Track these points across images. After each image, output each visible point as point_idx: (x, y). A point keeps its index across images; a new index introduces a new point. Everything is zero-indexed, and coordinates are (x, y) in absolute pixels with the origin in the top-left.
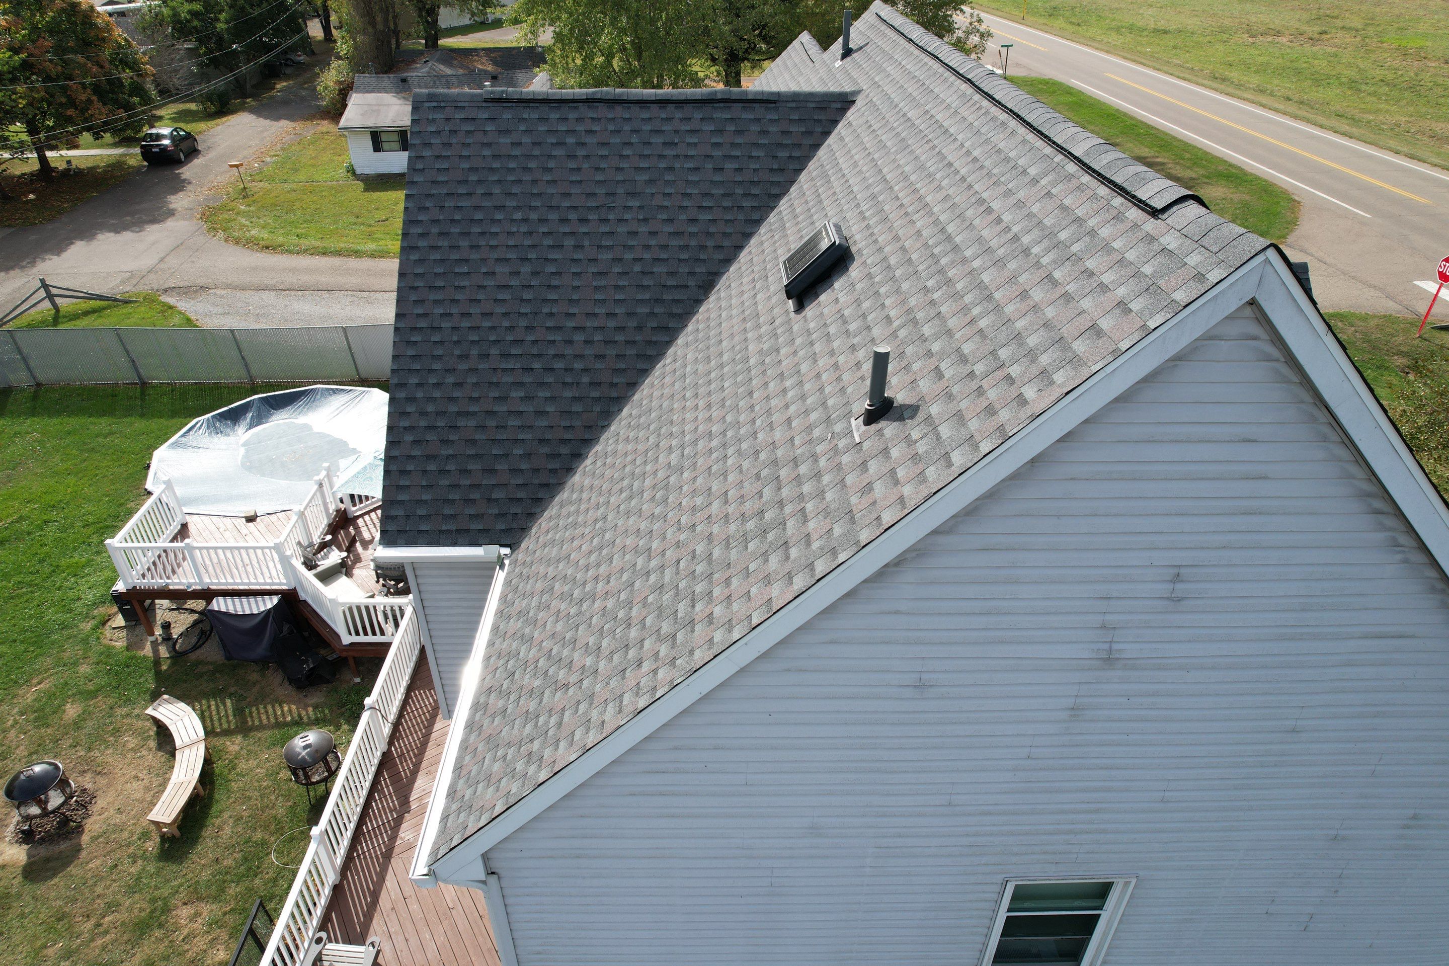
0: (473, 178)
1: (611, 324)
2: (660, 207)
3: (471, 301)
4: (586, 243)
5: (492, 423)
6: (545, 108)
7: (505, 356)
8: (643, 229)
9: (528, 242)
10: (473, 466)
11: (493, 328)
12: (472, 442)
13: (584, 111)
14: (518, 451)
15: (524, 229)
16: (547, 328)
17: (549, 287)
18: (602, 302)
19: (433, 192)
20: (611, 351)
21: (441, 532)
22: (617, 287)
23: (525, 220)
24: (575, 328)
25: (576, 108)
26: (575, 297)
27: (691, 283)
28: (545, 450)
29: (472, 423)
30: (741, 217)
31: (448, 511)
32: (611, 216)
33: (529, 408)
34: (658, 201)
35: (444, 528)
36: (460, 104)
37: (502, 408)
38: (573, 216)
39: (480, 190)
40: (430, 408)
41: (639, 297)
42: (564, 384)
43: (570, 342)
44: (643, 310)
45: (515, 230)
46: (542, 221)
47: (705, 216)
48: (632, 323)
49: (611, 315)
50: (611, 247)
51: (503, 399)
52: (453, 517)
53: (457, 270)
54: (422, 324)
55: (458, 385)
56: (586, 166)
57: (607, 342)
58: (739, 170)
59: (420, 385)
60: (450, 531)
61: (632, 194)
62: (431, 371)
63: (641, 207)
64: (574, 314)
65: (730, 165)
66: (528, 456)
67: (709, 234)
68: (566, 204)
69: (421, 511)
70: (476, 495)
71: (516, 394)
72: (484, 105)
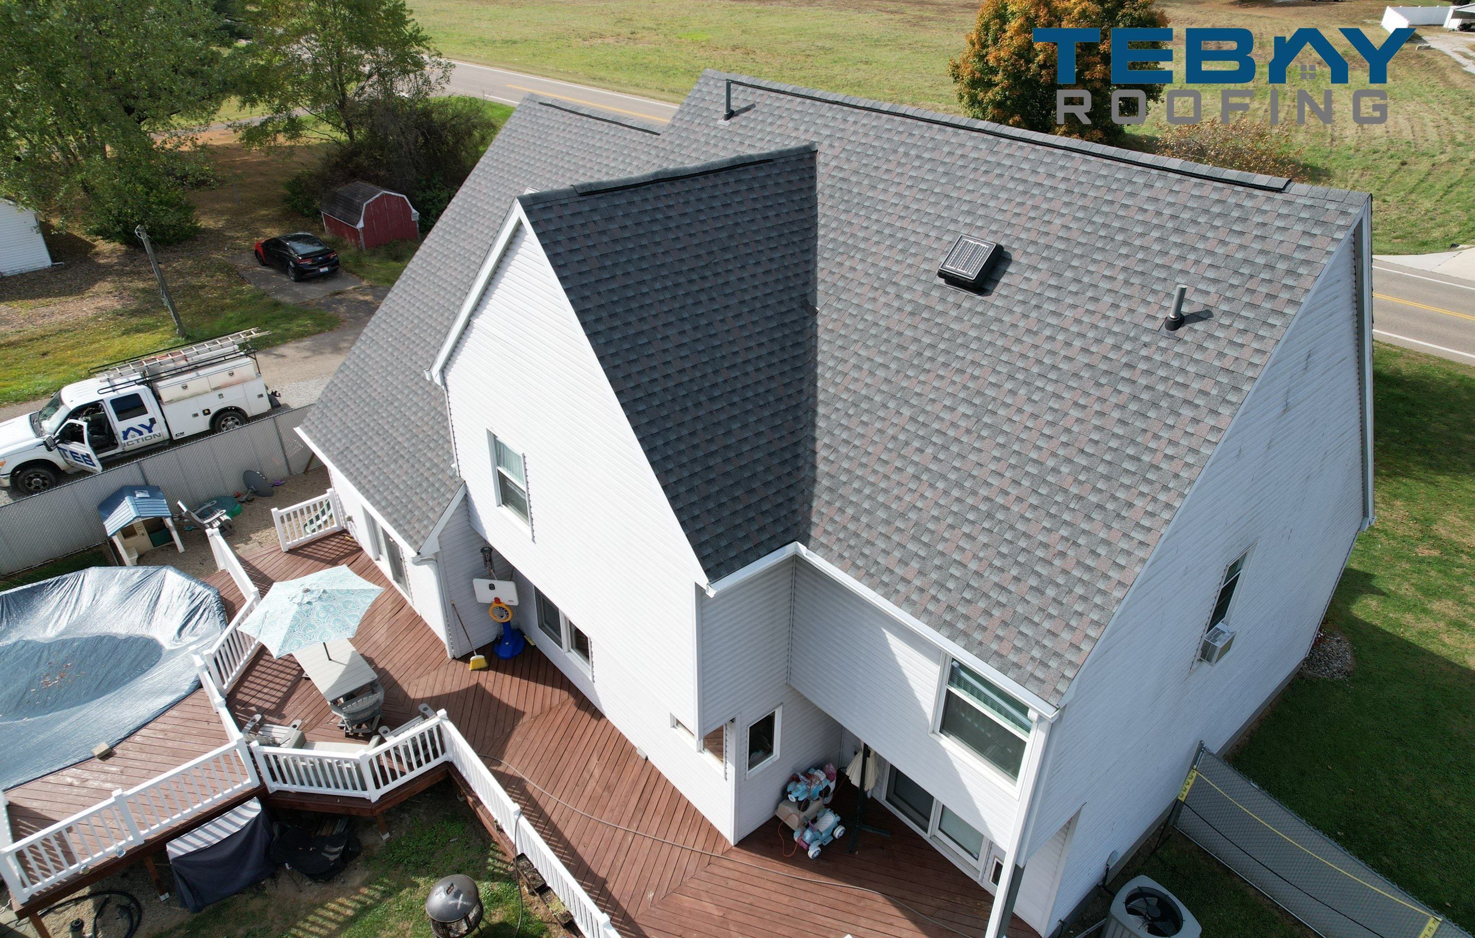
0: (608, 263)
1: (764, 351)
2: (747, 254)
3: (664, 364)
4: (715, 295)
5: (732, 454)
6: (627, 193)
7: (712, 399)
8: (746, 274)
9: (677, 305)
10: (738, 493)
11: (691, 381)
12: (726, 474)
13: (655, 191)
14: (760, 468)
15: (668, 296)
16: (727, 368)
17: (710, 336)
18: (750, 337)
19: (585, 282)
20: (775, 372)
21: (746, 552)
22: (753, 323)
23: (665, 288)
24: (744, 362)
25: (649, 189)
26: (731, 339)
27: (795, 306)
28: (776, 461)
29: (719, 460)
30: (797, 250)
31: (741, 534)
32: (720, 270)
33: (748, 434)
34: (743, 250)
35: (746, 548)
36: (563, 202)
37: (731, 441)
38: (695, 276)
39: (619, 272)
40: (684, 460)
41: (771, 326)
42: (761, 406)
43: (747, 374)
44: (778, 335)
45: (662, 298)
46: (677, 285)
47: (777, 255)
48: (776, 347)
49: (761, 345)
50: (733, 294)
51: (729, 433)
52: (746, 536)
53: (640, 342)
54: (640, 394)
55: (692, 434)
56: (681, 235)
57: (769, 366)
58: (777, 215)
59: (666, 444)
60: (750, 549)
61: (725, 249)
62: (668, 430)
63: (735, 258)
64: (737, 352)
65: (771, 213)
66: (767, 470)
67: (786, 267)
68: (685, 268)
69: (724, 543)
70: (752, 514)
71: (735, 426)
72: (581, 199)
